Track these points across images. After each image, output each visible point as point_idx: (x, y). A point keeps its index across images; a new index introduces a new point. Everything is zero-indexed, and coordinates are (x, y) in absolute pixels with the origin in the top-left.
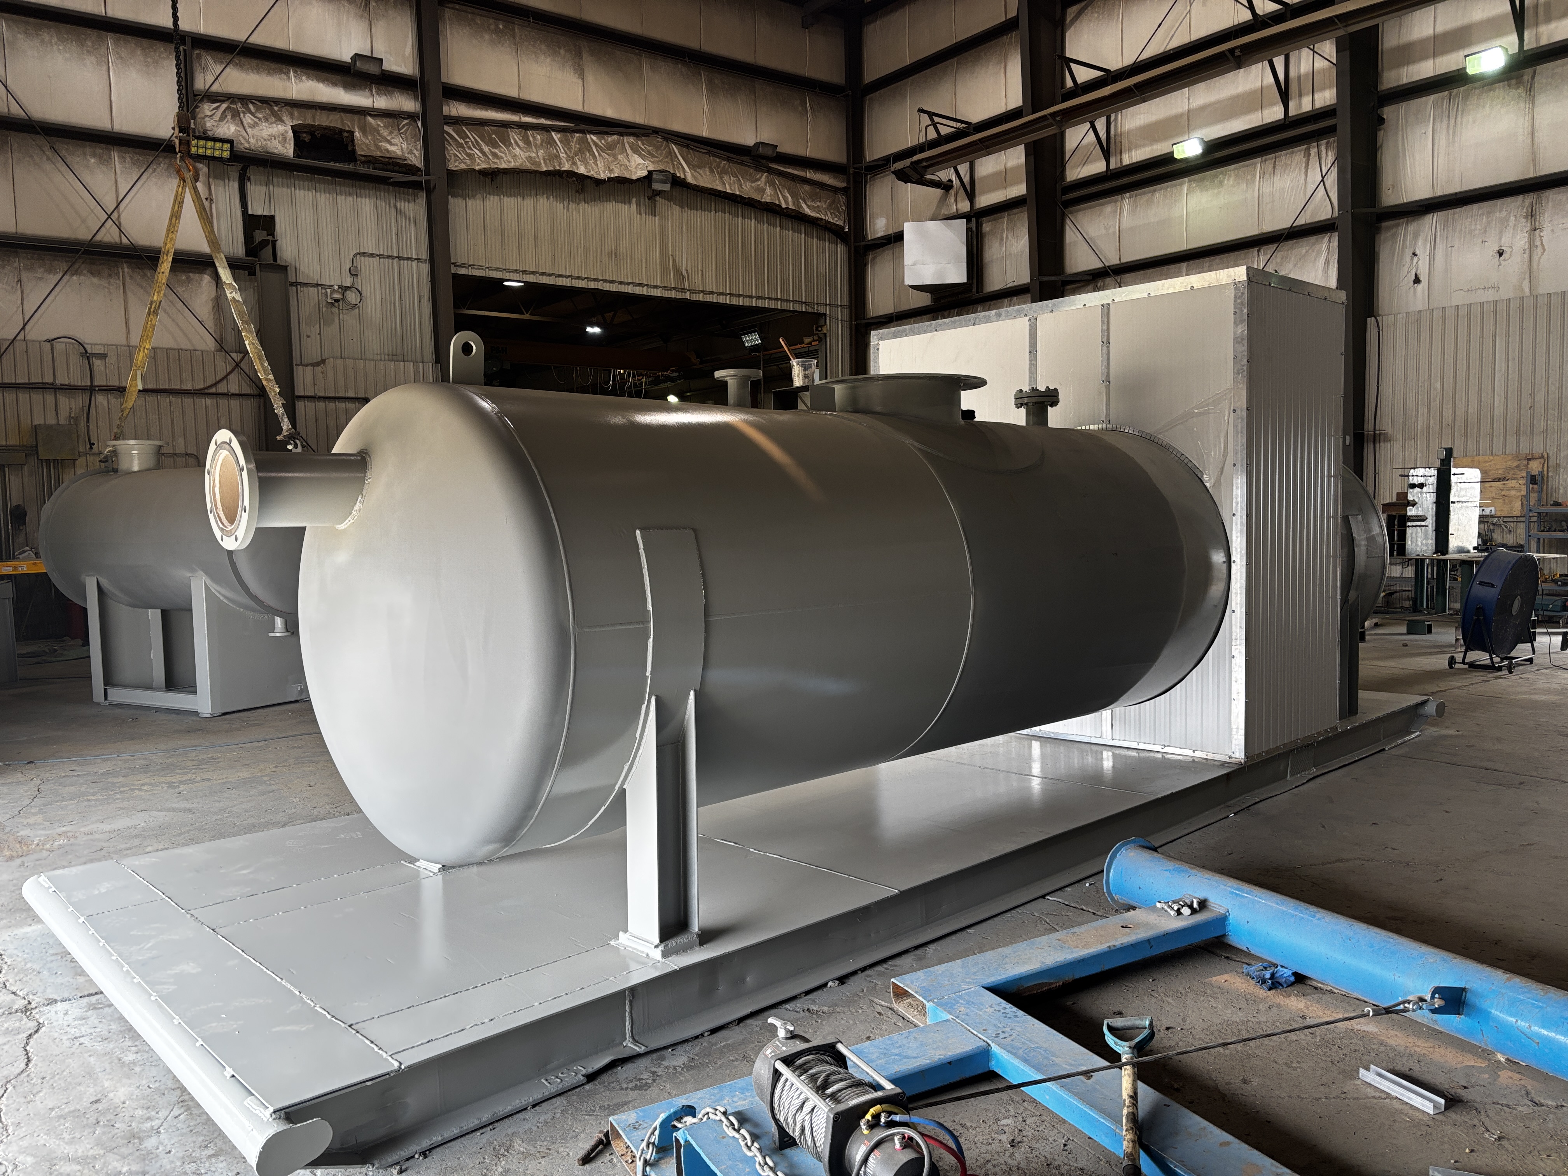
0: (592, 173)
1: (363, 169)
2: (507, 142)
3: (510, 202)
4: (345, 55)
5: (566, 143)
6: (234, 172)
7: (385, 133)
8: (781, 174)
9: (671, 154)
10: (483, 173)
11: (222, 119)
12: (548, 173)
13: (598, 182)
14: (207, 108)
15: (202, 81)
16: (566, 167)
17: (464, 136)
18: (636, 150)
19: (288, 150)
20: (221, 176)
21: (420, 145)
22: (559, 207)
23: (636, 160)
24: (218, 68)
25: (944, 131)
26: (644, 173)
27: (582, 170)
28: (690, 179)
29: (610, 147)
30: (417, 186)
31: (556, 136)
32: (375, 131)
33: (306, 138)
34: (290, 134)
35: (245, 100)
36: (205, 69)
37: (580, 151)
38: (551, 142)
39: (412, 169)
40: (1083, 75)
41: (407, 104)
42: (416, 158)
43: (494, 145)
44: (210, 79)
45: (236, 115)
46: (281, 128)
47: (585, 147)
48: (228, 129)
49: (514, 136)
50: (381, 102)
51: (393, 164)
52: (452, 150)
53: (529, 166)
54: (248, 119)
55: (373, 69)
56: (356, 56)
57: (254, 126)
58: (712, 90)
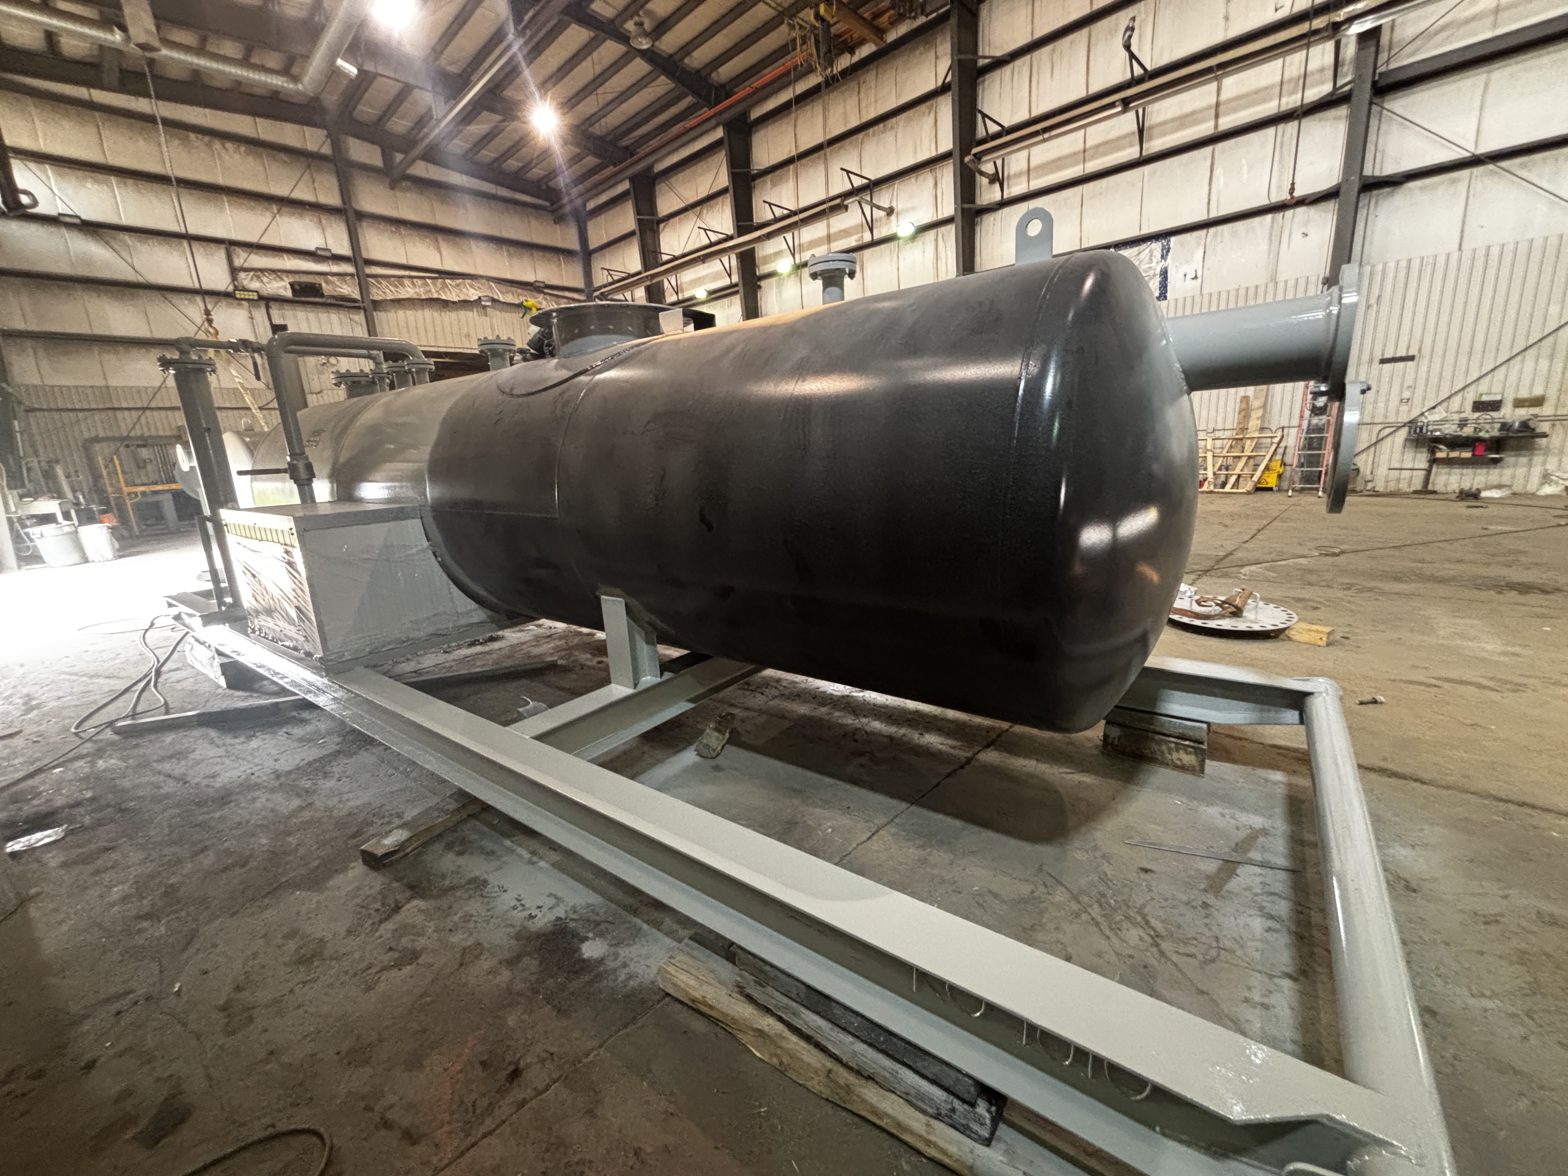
0: (450, 299)
1: (329, 301)
2: (403, 285)
3: (409, 313)
4: (312, 247)
5: (435, 285)
6: (263, 304)
7: (338, 283)
8: (550, 295)
9: (490, 287)
10: (393, 301)
11: (252, 279)
12: (427, 300)
13: (454, 303)
14: (242, 275)
15: (238, 262)
16: (435, 296)
17: (380, 283)
18: (471, 286)
19: (289, 294)
20: (258, 307)
21: (358, 288)
22: (436, 314)
23: (472, 291)
24: (246, 255)
25: (616, 278)
26: (476, 298)
27: (444, 297)
28: (502, 299)
29: (458, 285)
30: (359, 308)
31: (429, 281)
32: (333, 283)
33: (297, 287)
34: (288, 286)
35: (262, 271)
36: (239, 256)
37: (442, 288)
38: (427, 284)
39: (354, 301)
40: (665, 258)
41: (349, 268)
42: (356, 295)
43: (396, 286)
44: (242, 261)
45: (258, 277)
46: (281, 284)
47: (445, 286)
48: (255, 285)
49: (406, 282)
50: (335, 268)
51: (344, 298)
52: (374, 291)
53: (416, 296)
54: (265, 279)
55: (327, 254)
56: (317, 248)
57: (269, 283)
58: (510, 255)
